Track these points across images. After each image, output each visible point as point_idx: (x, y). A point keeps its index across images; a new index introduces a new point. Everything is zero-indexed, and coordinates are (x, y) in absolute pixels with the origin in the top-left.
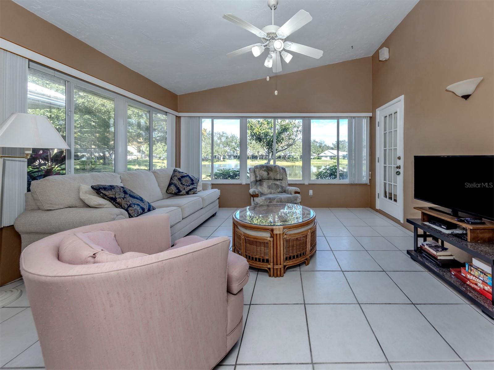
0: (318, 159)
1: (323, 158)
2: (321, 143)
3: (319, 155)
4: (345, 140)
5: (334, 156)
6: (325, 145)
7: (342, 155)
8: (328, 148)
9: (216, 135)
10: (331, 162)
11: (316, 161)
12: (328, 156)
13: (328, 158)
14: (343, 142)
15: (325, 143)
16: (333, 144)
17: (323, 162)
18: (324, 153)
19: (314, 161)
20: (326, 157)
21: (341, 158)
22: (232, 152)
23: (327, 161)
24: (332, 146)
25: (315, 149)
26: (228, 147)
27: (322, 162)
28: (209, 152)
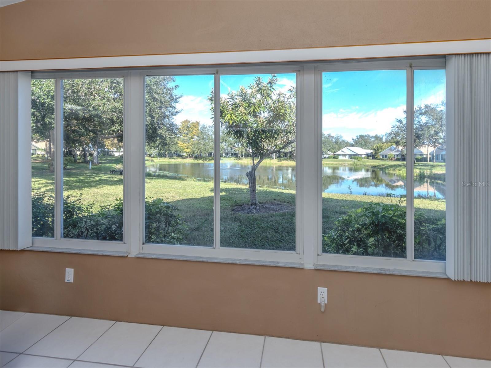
0: (334, 158)
1: (341, 158)
2: (338, 139)
3: (335, 154)
4: (369, 135)
5: (354, 155)
6: (344, 141)
7: (365, 154)
8: (347, 144)
9: (211, 128)
10: (351, 163)
11: (332, 161)
12: (347, 155)
13: (347, 157)
14: (366, 138)
15: (343, 139)
16: (353, 139)
17: (341, 162)
18: (342, 151)
19: (329, 161)
20: (345, 155)
21: (364, 157)
22: (229, 148)
23: (345, 161)
24: (352, 142)
25: (330, 146)
26: (225, 143)
27: (339, 162)
28: (202, 149)
